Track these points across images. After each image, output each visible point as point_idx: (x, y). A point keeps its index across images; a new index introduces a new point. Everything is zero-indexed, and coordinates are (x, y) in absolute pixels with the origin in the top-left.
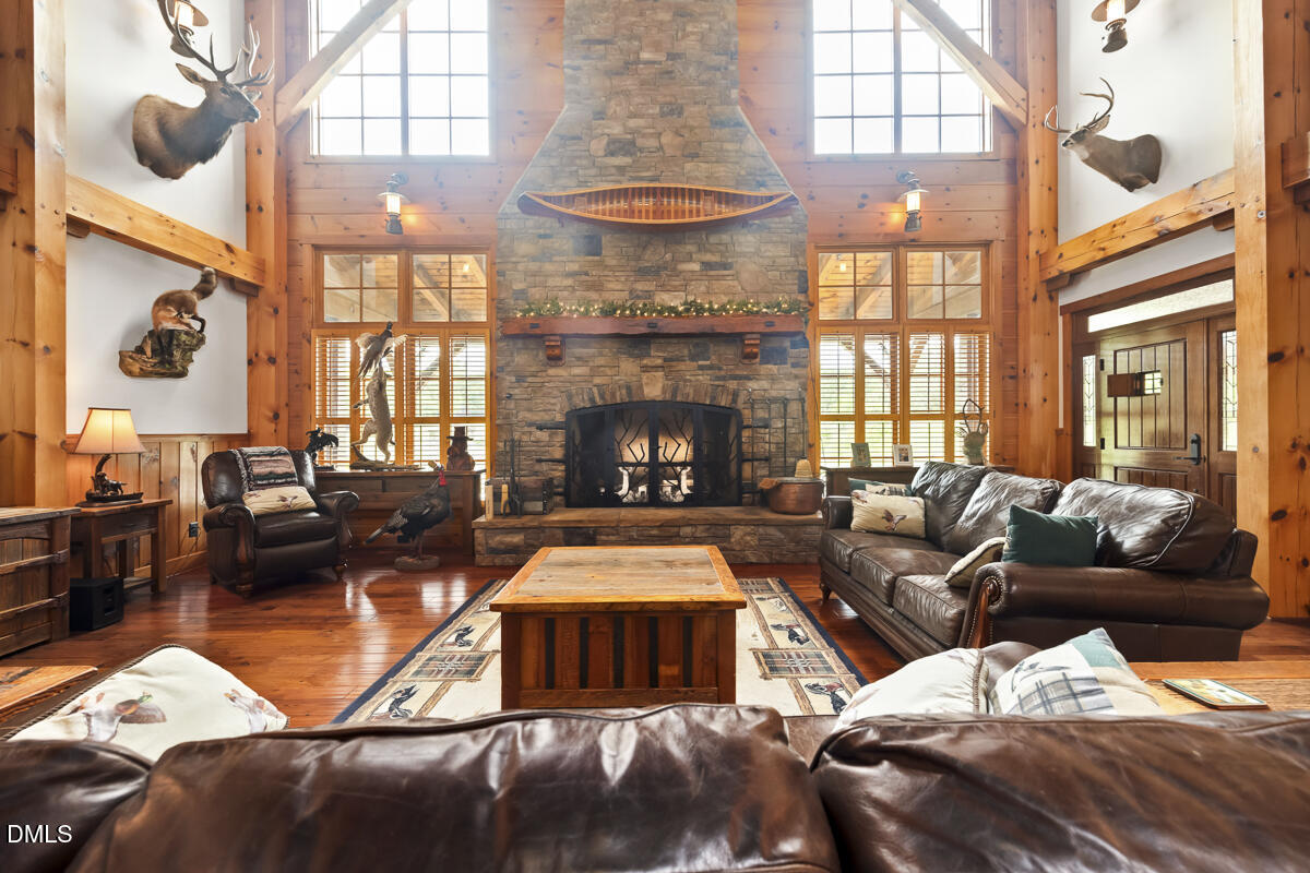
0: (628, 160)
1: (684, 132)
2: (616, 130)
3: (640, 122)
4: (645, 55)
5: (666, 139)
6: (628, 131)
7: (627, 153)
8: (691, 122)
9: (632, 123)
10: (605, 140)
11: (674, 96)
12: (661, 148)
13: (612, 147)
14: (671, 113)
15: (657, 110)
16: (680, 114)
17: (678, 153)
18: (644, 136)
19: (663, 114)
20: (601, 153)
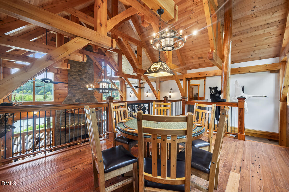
0: (79, 102)
1: (87, 98)
2: (77, 98)
3: (81, 97)
4: (81, 88)
5: (84, 99)
6: (79, 98)
7: (79, 101)
8: (88, 97)
9: (79, 97)
10: (75, 99)
11: (85, 93)
12: (84, 101)
13: (76, 100)
14: (85, 96)
15: (83, 95)
16: (86, 96)
17: (86, 101)
18: (81, 99)
19: (84, 96)
20: (75, 101)
